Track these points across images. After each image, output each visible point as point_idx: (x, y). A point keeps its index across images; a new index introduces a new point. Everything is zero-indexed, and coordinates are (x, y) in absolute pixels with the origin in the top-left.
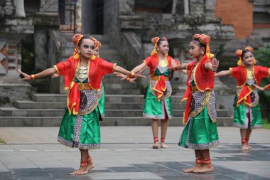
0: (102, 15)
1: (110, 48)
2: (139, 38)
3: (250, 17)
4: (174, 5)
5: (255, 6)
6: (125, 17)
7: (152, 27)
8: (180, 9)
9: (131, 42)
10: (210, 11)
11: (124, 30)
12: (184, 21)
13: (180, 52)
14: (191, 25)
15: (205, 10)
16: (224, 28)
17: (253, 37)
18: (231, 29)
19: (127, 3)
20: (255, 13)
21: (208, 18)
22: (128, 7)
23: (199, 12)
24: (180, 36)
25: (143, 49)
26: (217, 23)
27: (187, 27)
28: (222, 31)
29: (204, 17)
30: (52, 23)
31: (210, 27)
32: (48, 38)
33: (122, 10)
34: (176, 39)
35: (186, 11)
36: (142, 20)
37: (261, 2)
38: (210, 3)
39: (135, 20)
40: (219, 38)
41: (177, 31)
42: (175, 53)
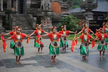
0: (23, 9)
1: (25, 17)
2: (32, 15)
3: (60, 9)
5: (61, 6)
6: (28, 10)
7: (35, 12)
8: (42, 8)
9: (30, 16)
11: (28, 13)
12: (43, 11)
13: (42, 19)
14: (45, 12)
15: (49, 8)
17: (61, 14)
18: (55, 13)
19: (29, 6)
21: (50, 10)
22: (29, 7)
23: (47, 9)
24: (42, 15)
25: (33, 18)
26: (52, 12)
27: (44, 13)
28: (53, 14)
29: (48, 10)
30: (10, 12)
31: (50, 13)
32: (9, 16)
33: (28, 8)
34: (42, 16)
35: (44, 9)
36: (33, 10)
37: (63, 5)
38: (50, 7)
39: (31, 10)
40: (52, 15)
41: (42, 14)
42: (41, 19)
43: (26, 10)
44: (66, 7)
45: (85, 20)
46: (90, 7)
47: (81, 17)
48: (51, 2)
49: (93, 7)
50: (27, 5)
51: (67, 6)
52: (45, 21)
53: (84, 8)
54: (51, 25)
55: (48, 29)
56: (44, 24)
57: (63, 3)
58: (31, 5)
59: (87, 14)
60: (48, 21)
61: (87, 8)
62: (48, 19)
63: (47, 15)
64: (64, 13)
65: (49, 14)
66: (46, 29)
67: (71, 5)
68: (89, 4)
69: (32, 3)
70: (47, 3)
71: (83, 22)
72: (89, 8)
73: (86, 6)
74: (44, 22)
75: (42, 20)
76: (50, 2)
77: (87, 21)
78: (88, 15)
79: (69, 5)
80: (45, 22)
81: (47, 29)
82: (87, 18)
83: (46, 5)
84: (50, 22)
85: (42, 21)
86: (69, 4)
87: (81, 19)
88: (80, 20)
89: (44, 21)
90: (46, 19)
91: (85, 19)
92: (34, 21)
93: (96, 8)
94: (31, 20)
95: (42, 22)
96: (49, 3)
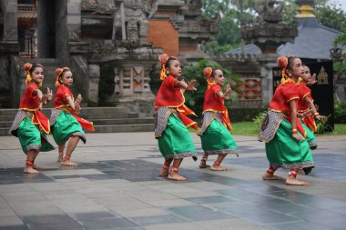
0: (54, 42)
2: (86, 60)
3: (176, 42)
4: (114, 32)
5: (181, 33)
6: (73, 43)
7: (96, 51)
8: (119, 35)
9: (78, 63)
10: (144, 37)
11: (72, 54)
12: (122, 45)
13: (119, 71)
14: (128, 49)
15: (140, 36)
16: (156, 51)
18: (160, 51)
19: (75, 32)
20: (181, 39)
21: (142, 43)
22: (75, 35)
23: (134, 38)
24: (119, 57)
25: (88, 69)
26: (150, 46)
27: (125, 50)
28: (154, 53)
29: (138, 41)
30: (12, 50)
31: (144, 50)
32: (10, 62)
33: (71, 37)
34: (116, 60)
35: (124, 37)
36: (87, 45)
37: (185, 29)
38: (143, 31)
39: (82, 45)
40: (151, 59)
41: (117, 53)
42: (116, 72)
43: (65, 44)
44: (194, 37)
45: (258, 80)
46: (274, 36)
47: (244, 67)
48: (147, 15)
49: (281, 37)
50: (69, 29)
51: (198, 33)
52: (129, 76)
53: (253, 41)
54: (148, 90)
55: (137, 104)
56: (125, 87)
57: (185, 22)
58: (83, 27)
59: (264, 60)
60: (138, 79)
61: (263, 41)
62: (139, 69)
63: (133, 58)
64: (189, 55)
65: (140, 54)
66: (130, 103)
67: (211, 30)
68: (271, 26)
69: (86, 22)
70: (132, 20)
71: (252, 83)
72: (271, 39)
73: (261, 33)
74: (125, 81)
75: (118, 74)
76: (144, 16)
77: (264, 83)
78: (267, 62)
79: (204, 29)
80: (129, 81)
81: (135, 102)
82: (263, 72)
83: (129, 25)
84: (145, 81)
85: (116, 79)
86: (205, 26)
87: (244, 74)
88: (243, 80)
89: (126, 76)
90: (129, 71)
91: (258, 75)
92: (91, 78)
93: (293, 37)
94: (83, 75)
95: (118, 82)
96: (141, 19)
